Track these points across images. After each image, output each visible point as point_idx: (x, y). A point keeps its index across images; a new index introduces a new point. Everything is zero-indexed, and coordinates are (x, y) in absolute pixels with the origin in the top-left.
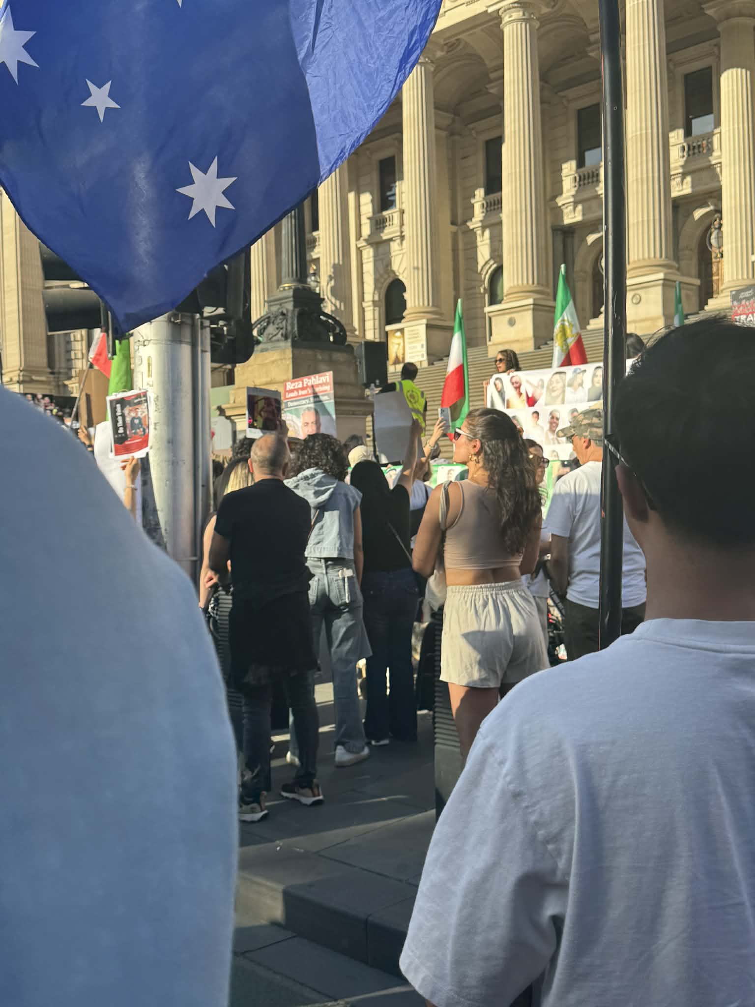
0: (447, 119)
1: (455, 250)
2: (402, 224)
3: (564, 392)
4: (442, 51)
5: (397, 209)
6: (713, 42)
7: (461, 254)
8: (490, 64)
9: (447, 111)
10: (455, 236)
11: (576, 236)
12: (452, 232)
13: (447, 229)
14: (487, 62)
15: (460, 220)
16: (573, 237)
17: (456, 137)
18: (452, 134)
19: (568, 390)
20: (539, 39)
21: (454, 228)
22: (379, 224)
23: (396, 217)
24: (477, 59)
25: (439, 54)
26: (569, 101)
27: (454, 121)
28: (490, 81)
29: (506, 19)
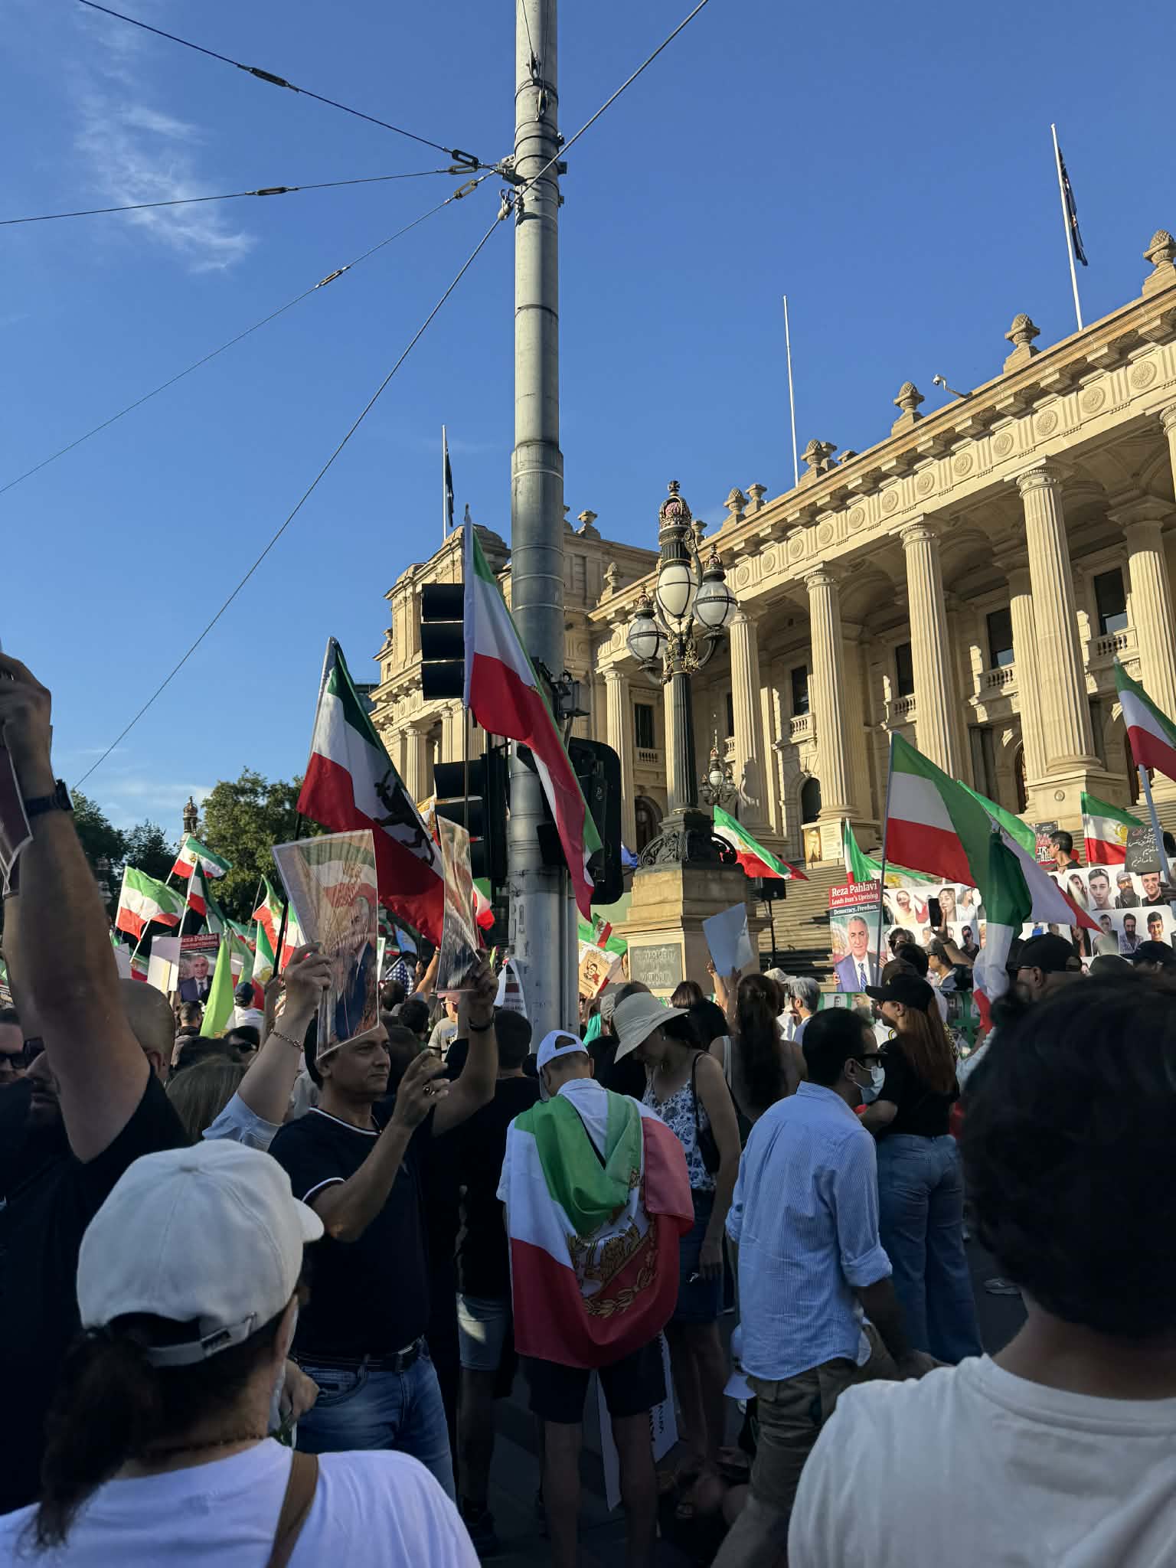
0: (854, 630)
1: (870, 749)
2: (815, 728)
3: (954, 908)
4: (847, 571)
5: (810, 714)
6: (1121, 545)
7: (876, 752)
8: (894, 579)
9: (856, 623)
10: (869, 736)
11: (995, 732)
12: (866, 733)
13: (860, 731)
14: (893, 577)
15: (873, 722)
16: (992, 734)
17: (867, 646)
18: (861, 643)
19: (959, 907)
20: (941, 555)
21: (867, 729)
22: (789, 729)
23: (809, 720)
24: (882, 575)
25: (844, 575)
26: (977, 608)
27: (862, 631)
28: (896, 594)
29: (907, 540)
